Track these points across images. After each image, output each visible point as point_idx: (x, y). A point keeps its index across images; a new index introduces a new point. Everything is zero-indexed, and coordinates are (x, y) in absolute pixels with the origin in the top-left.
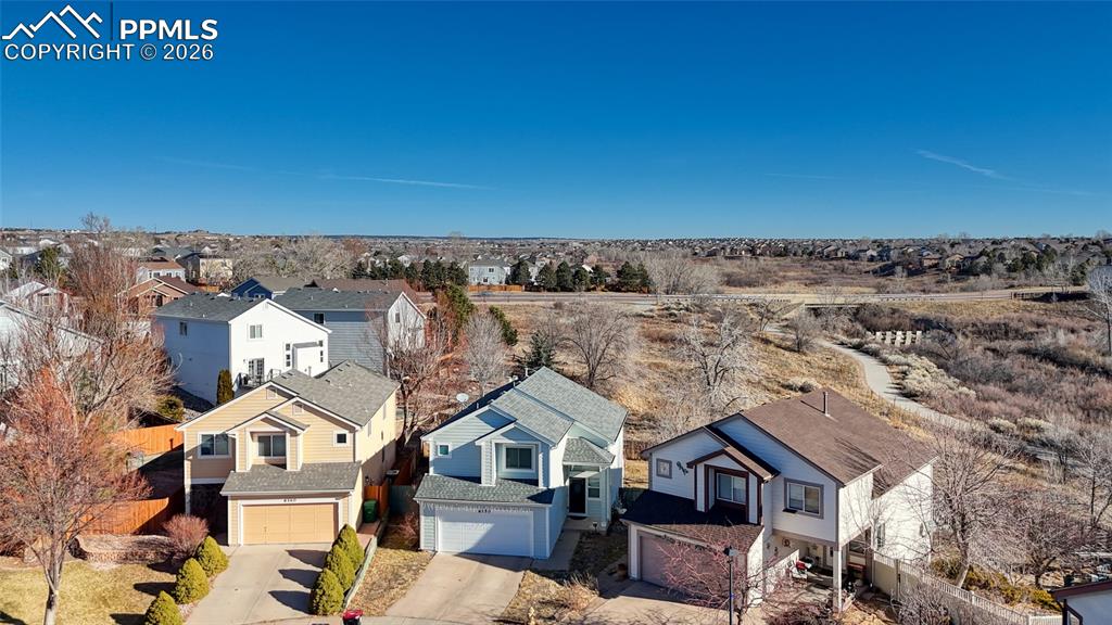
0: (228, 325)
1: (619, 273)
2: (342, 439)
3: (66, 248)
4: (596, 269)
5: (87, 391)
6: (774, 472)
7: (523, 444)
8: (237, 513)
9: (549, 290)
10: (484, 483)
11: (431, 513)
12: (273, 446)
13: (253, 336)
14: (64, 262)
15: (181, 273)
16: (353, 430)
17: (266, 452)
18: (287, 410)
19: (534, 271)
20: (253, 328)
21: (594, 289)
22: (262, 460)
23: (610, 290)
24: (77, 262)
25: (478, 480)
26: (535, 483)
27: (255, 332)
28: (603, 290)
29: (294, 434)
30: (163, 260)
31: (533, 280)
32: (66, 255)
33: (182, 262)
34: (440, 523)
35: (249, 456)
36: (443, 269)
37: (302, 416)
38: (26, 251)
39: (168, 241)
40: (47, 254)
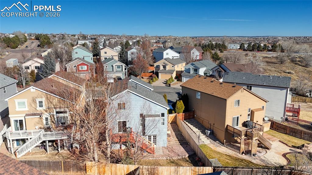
0: (163, 53)
1: (272, 46)
2: (173, 66)
3: (142, 40)
4: (265, 45)
5: (144, 59)
6: (225, 71)
7: (196, 68)
8: (160, 75)
9: (250, 51)
10: (191, 73)
11: (183, 77)
12: (164, 67)
13: (167, 55)
14: (141, 43)
15: (162, 45)
16: (174, 65)
17: (164, 68)
18: (166, 62)
19: (246, 46)
20: (167, 53)
21: (264, 51)
22: (163, 69)
23: (269, 51)
24: (143, 43)
25: (190, 73)
26: (197, 74)
27: (167, 54)
28: (266, 51)
29: (167, 65)
30: (159, 43)
31: (245, 48)
32: (142, 42)
33: (163, 43)
34: (184, 78)
35: (162, 68)
36: (221, 45)
37: (168, 63)
38: (135, 41)
39: (162, 38)
40: (138, 41)
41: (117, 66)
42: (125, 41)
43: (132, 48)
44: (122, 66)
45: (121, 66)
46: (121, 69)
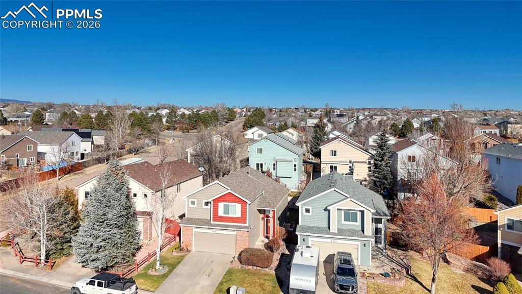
3: (443, 118)
5: (451, 186)
14: (442, 125)
15: (497, 131)
24: (447, 125)
30: (488, 124)
32: (443, 122)
33: (498, 126)
38: (426, 119)
39: (490, 115)
40: (435, 121)
41: (343, 212)
42: (404, 119)
43: (413, 143)
44: (363, 212)
45: (359, 214)
46: (359, 223)
